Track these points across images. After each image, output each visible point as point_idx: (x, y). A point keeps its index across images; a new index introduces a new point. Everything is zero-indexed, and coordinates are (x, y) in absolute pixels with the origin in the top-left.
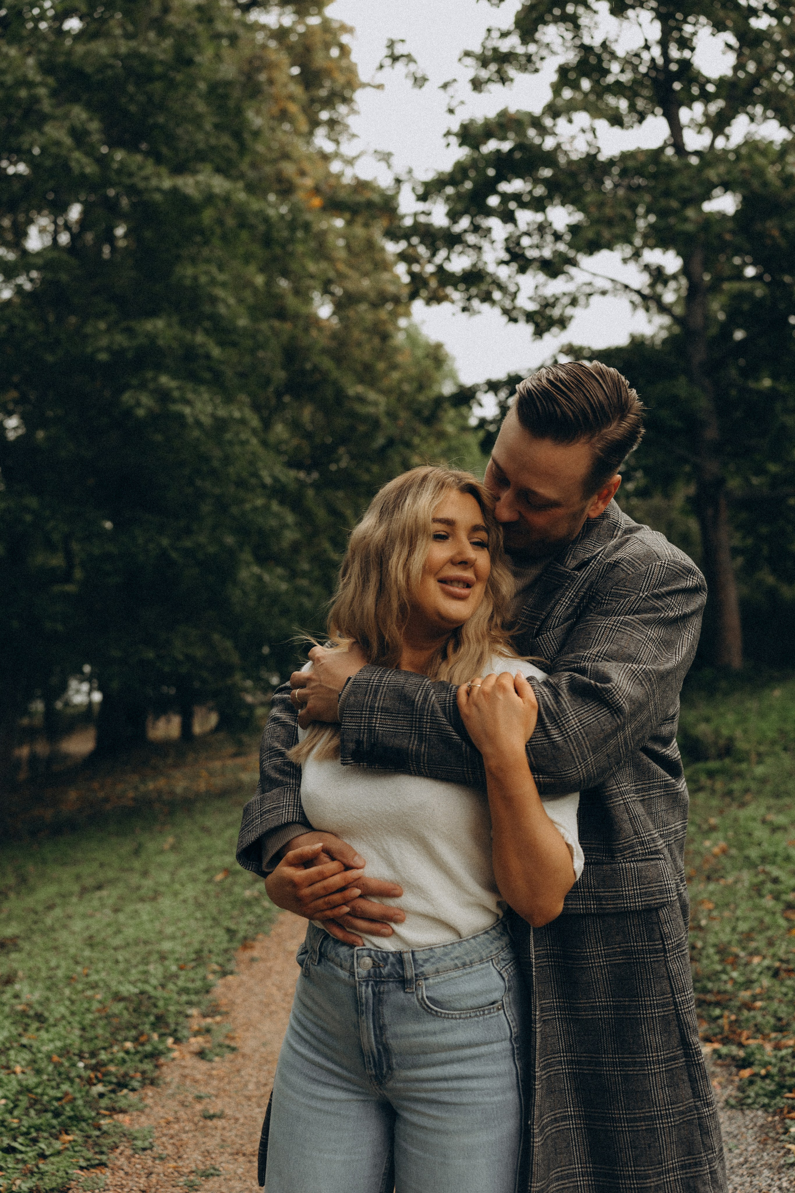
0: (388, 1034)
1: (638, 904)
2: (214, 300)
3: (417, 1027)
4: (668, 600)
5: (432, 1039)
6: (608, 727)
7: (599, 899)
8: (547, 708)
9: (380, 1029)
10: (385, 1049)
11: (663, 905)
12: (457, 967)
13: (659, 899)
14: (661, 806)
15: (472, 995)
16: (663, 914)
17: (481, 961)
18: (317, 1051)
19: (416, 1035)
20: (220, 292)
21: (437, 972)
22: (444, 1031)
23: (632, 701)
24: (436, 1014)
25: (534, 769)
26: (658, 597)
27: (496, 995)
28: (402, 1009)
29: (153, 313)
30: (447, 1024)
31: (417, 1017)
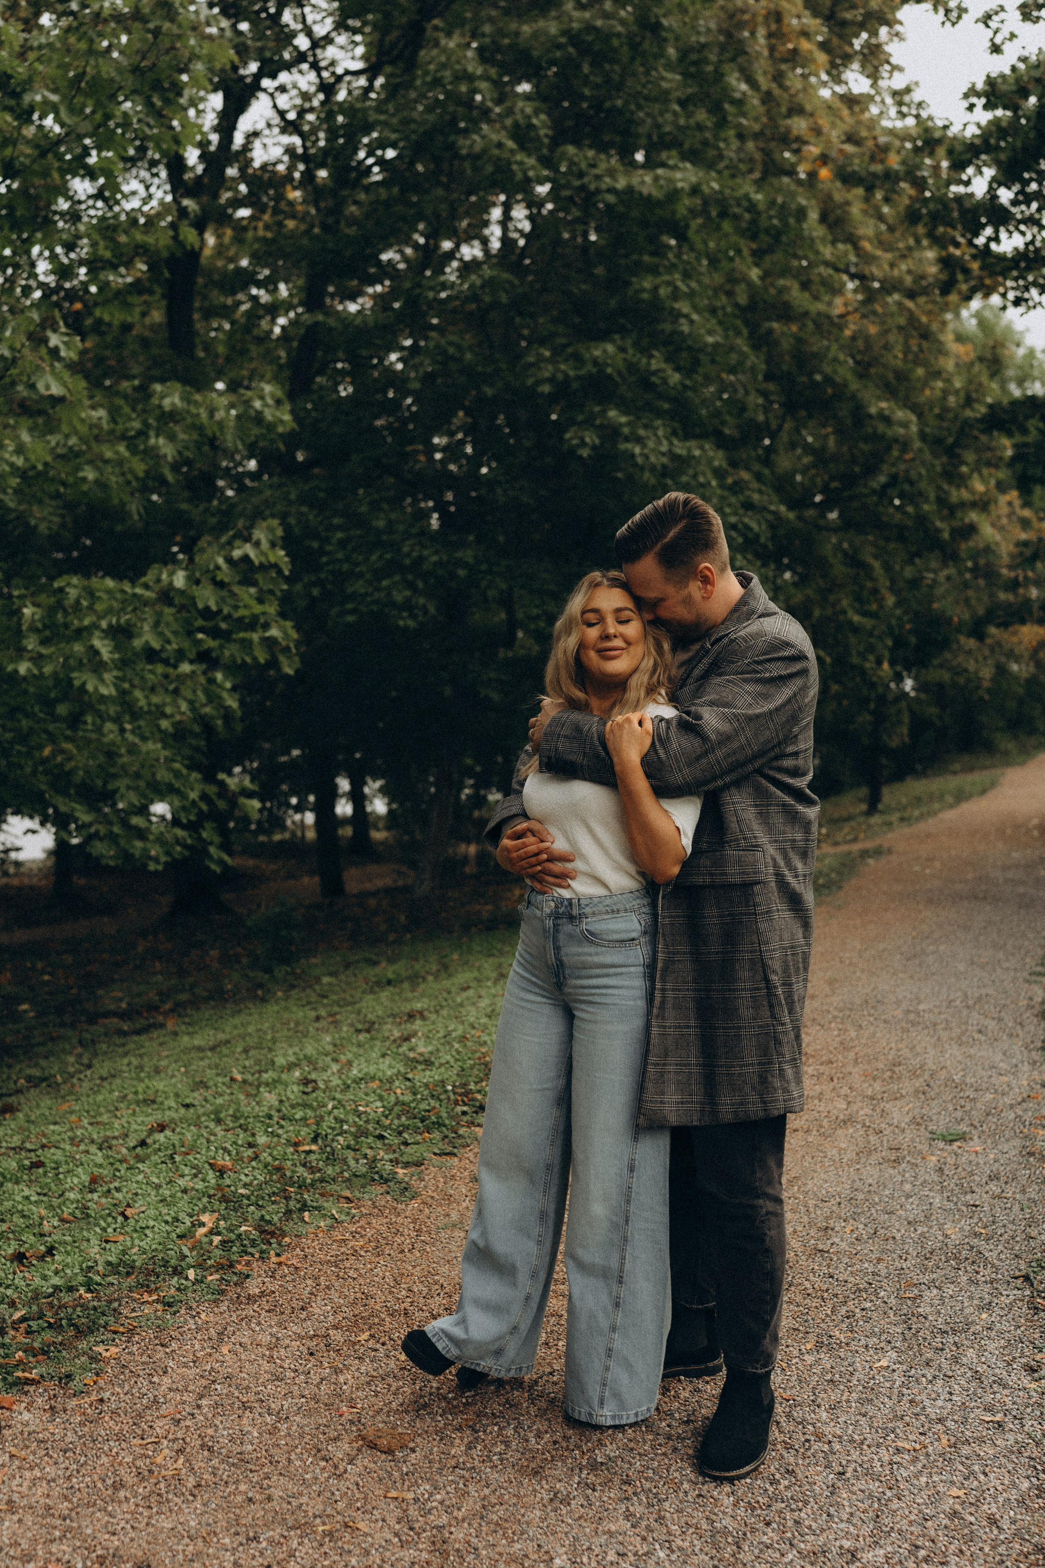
0: (562, 953)
1: (738, 880)
2: (677, 315)
3: (580, 950)
4: (768, 665)
5: (589, 959)
6: (699, 751)
7: (712, 875)
8: (659, 735)
9: (557, 949)
10: (561, 964)
11: (758, 883)
12: (607, 912)
13: (753, 878)
14: (778, 820)
15: (617, 932)
16: (757, 888)
17: (626, 911)
18: (526, 970)
19: (579, 954)
20: (684, 307)
21: (594, 914)
22: (597, 954)
23: (718, 732)
24: (592, 942)
25: (648, 775)
26: (758, 663)
27: (634, 935)
28: (571, 936)
29: (604, 336)
30: (599, 949)
31: (580, 943)
